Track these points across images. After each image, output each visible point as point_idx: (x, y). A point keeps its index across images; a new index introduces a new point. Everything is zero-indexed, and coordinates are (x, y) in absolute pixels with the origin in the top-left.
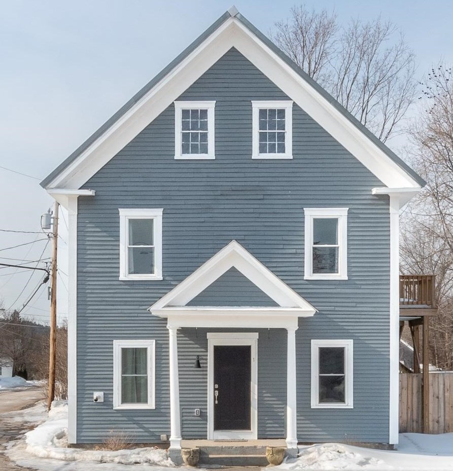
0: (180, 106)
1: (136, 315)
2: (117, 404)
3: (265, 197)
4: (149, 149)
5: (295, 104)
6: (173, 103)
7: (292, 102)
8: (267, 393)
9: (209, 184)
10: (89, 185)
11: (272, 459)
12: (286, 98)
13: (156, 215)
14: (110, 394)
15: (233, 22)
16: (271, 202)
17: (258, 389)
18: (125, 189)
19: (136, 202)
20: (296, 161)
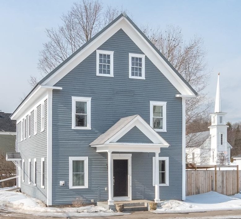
0: (99, 52)
1: (79, 145)
2: (71, 186)
3: (135, 95)
4: (84, 70)
5: (146, 56)
6: (96, 50)
7: (145, 55)
8: (136, 180)
9: (111, 88)
10: (58, 84)
11: (153, 207)
12: (143, 53)
13: (88, 101)
14: (67, 182)
15: (124, 19)
16: (136, 97)
17: (132, 178)
18: (74, 87)
19: (79, 94)
20: (146, 81)
